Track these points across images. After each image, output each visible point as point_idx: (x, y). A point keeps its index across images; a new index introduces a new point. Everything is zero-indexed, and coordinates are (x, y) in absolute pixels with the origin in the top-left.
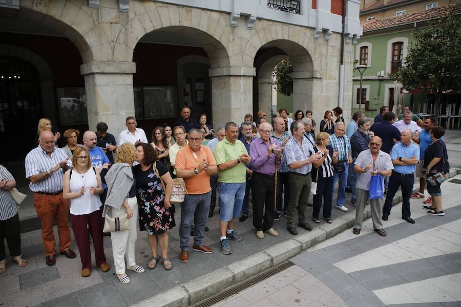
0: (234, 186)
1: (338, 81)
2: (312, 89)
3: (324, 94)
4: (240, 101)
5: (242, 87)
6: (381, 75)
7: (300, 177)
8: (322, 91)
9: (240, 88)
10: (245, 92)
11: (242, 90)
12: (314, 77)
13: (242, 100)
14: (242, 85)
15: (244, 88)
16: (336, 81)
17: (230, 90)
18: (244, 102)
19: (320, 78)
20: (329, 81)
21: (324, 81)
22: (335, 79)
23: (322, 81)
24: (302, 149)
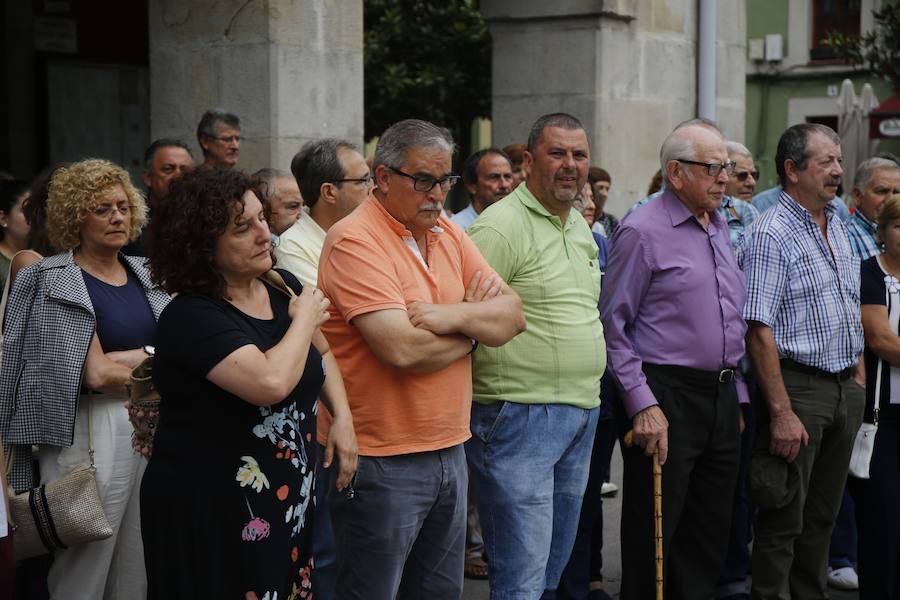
0: (561, 417)
1: (690, 43)
2: (592, 69)
3: (641, 97)
4: (313, 99)
5: (320, 34)
6: (770, 56)
7: (813, 382)
8: (632, 84)
9: (313, 33)
10: (332, 58)
11: (320, 45)
12: (607, 9)
13: (321, 99)
14: (320, 20)
15: (328, 39)
16: (685, 40)
17: (267, 42)
18: (331, 104)
19: (627, 20)
20: (659, 37)
21: (643, 36)
22: (680, 31)
23: (631, 36)
24: (826, 252)
